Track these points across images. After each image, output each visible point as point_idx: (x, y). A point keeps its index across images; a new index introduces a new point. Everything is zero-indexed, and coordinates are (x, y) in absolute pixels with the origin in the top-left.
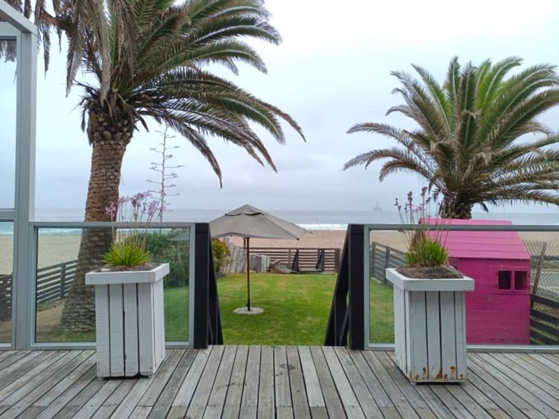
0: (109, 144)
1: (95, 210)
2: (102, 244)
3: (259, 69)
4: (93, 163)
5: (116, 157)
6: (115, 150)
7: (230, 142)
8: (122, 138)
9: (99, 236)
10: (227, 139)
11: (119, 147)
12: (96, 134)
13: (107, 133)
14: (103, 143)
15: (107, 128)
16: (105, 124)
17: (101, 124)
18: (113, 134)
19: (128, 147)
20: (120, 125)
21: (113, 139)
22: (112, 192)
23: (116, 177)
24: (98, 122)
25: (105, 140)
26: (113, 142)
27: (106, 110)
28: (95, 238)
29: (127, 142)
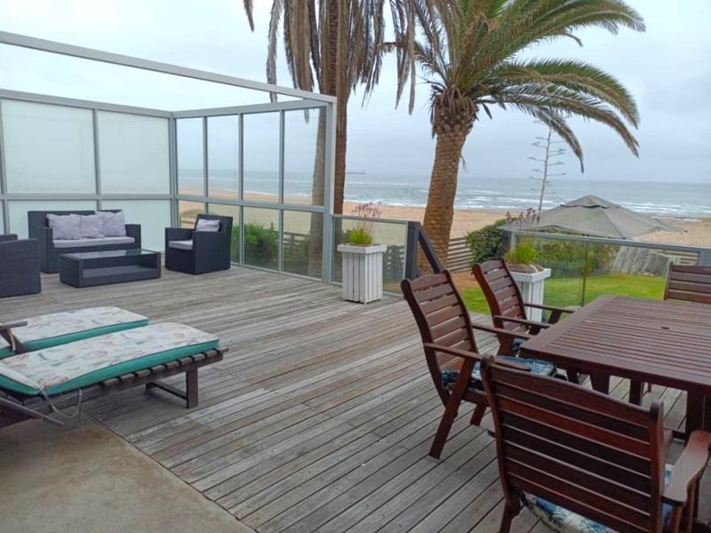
0: (450, 136)
1: (434, 197)
2: (438, 226)
3: (634, 28)
4: (436, 153)
5: (455, 148)
6: (454, 141)
7: (592, 120)
8: (460, 129)
9: (436, 220)
10: (588, 117)
11: (457, 138)
12: (439, 128)
13: (447, 127)
14: (443, 135)
15: (447, 122)
16: (446, 118)
17: (442, 118)
18: (452, 126)
19: (468, 137)
20: (458, 117)
21: (452, 131)
22: (449, 180)
23: (453, 166)
24: (440, 116)
25: (445, 133)
26: (451, 134)
27: (447, 105)
28: (433, 222)
29: (467, 132)
